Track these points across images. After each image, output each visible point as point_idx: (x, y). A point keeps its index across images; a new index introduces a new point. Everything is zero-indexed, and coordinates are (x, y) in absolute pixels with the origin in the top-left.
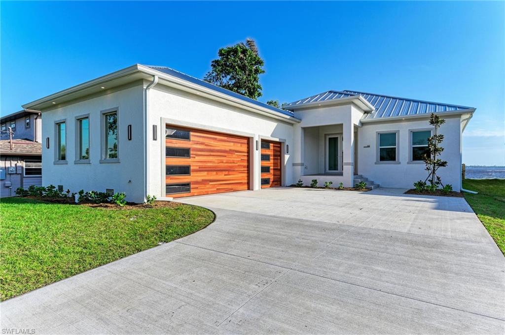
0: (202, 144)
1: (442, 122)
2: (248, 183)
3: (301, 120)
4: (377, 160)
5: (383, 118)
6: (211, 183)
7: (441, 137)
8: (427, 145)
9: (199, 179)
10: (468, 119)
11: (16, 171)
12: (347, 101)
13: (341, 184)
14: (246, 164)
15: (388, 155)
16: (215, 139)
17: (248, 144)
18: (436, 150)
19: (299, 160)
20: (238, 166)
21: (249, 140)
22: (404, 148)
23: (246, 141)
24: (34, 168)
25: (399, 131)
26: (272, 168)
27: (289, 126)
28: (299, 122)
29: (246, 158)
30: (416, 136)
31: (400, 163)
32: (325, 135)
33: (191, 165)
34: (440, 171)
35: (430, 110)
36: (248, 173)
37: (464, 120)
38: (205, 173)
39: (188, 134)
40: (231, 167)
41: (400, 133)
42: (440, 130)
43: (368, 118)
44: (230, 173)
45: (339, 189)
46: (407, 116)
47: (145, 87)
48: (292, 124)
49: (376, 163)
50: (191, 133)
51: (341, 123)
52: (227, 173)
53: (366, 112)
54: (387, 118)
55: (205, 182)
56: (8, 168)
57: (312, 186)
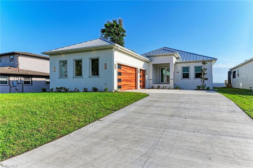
0: (124, 70)
1: (206, 63)
2: (136, 87)
3: (152, 61)
4: (182, 78)
5: (184, 61)
6: (126, 86)
7: (206, 69)
8: (201, 72)
9: (123, 84)
10: (214, 63)
11: (21, 82)
12: (172, 54)
13: (170, 87)
14: (135, 79)
15: (186, 76)
16: (127, 69)
17: (136, 71)
18: (204, 74)
19: (151, 78)
20: (133, 79)
21: (136, 69)
22: (192, 73)
23: (135, 70)
24: (27, 81)
25: (190, 66)
26: (142, 81)
27: (147, 63)
28: (151, 62)
29: (135, 76)
30: (196, 68)
31: (190, 79)
32: (160, 67)
33: (122, 78)
34: (206, 82)
35: (202, 59)
36: (136, 83)
37: (213, 63)
38: (125, 82)
39: (121, 67)
40: (131, 80)
41: (191, 67)
42: (206, 66)
43: (178, 61)
44: (131, 82)
45: (169, 89)
46: (193, 60)
47: (113, 50)
48: (148, 63)
49: (181, 79)
50: (122, 67)
51: (169, 63)
52: (130, 82)
53: (177, 58)
54: (186, 61)
55: (125, 85)
56: (17, 80)
57: (158, 88)
